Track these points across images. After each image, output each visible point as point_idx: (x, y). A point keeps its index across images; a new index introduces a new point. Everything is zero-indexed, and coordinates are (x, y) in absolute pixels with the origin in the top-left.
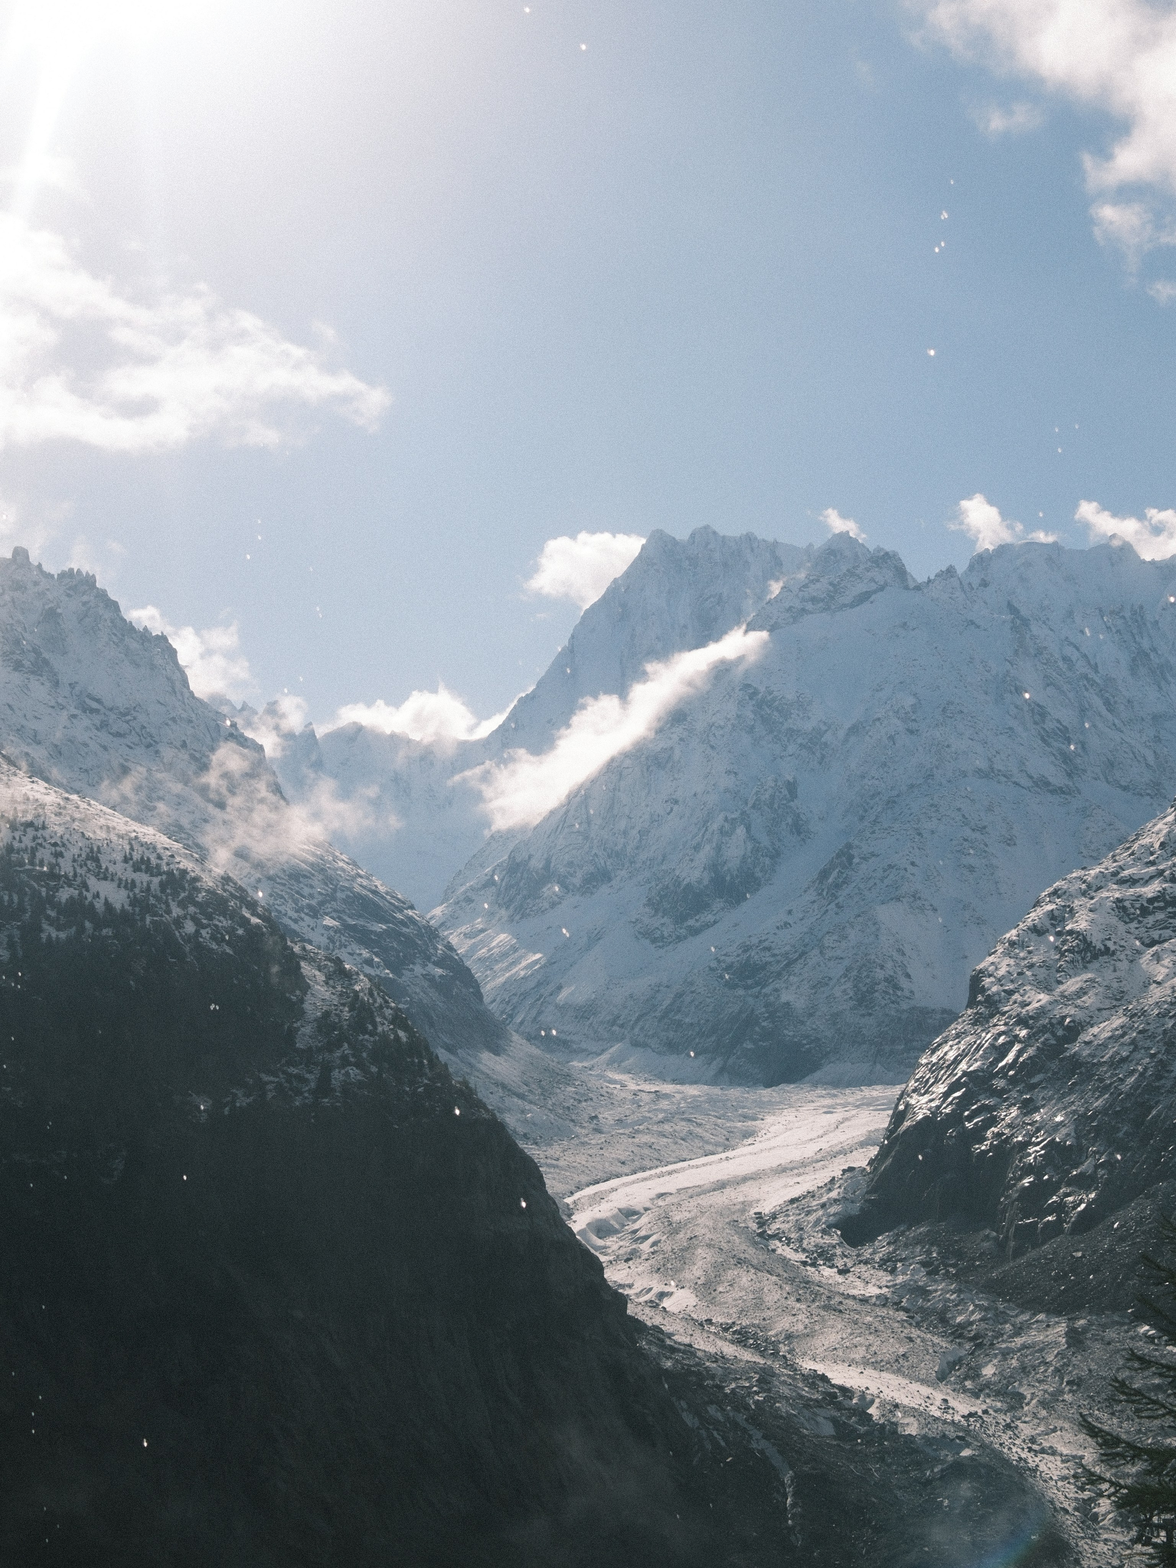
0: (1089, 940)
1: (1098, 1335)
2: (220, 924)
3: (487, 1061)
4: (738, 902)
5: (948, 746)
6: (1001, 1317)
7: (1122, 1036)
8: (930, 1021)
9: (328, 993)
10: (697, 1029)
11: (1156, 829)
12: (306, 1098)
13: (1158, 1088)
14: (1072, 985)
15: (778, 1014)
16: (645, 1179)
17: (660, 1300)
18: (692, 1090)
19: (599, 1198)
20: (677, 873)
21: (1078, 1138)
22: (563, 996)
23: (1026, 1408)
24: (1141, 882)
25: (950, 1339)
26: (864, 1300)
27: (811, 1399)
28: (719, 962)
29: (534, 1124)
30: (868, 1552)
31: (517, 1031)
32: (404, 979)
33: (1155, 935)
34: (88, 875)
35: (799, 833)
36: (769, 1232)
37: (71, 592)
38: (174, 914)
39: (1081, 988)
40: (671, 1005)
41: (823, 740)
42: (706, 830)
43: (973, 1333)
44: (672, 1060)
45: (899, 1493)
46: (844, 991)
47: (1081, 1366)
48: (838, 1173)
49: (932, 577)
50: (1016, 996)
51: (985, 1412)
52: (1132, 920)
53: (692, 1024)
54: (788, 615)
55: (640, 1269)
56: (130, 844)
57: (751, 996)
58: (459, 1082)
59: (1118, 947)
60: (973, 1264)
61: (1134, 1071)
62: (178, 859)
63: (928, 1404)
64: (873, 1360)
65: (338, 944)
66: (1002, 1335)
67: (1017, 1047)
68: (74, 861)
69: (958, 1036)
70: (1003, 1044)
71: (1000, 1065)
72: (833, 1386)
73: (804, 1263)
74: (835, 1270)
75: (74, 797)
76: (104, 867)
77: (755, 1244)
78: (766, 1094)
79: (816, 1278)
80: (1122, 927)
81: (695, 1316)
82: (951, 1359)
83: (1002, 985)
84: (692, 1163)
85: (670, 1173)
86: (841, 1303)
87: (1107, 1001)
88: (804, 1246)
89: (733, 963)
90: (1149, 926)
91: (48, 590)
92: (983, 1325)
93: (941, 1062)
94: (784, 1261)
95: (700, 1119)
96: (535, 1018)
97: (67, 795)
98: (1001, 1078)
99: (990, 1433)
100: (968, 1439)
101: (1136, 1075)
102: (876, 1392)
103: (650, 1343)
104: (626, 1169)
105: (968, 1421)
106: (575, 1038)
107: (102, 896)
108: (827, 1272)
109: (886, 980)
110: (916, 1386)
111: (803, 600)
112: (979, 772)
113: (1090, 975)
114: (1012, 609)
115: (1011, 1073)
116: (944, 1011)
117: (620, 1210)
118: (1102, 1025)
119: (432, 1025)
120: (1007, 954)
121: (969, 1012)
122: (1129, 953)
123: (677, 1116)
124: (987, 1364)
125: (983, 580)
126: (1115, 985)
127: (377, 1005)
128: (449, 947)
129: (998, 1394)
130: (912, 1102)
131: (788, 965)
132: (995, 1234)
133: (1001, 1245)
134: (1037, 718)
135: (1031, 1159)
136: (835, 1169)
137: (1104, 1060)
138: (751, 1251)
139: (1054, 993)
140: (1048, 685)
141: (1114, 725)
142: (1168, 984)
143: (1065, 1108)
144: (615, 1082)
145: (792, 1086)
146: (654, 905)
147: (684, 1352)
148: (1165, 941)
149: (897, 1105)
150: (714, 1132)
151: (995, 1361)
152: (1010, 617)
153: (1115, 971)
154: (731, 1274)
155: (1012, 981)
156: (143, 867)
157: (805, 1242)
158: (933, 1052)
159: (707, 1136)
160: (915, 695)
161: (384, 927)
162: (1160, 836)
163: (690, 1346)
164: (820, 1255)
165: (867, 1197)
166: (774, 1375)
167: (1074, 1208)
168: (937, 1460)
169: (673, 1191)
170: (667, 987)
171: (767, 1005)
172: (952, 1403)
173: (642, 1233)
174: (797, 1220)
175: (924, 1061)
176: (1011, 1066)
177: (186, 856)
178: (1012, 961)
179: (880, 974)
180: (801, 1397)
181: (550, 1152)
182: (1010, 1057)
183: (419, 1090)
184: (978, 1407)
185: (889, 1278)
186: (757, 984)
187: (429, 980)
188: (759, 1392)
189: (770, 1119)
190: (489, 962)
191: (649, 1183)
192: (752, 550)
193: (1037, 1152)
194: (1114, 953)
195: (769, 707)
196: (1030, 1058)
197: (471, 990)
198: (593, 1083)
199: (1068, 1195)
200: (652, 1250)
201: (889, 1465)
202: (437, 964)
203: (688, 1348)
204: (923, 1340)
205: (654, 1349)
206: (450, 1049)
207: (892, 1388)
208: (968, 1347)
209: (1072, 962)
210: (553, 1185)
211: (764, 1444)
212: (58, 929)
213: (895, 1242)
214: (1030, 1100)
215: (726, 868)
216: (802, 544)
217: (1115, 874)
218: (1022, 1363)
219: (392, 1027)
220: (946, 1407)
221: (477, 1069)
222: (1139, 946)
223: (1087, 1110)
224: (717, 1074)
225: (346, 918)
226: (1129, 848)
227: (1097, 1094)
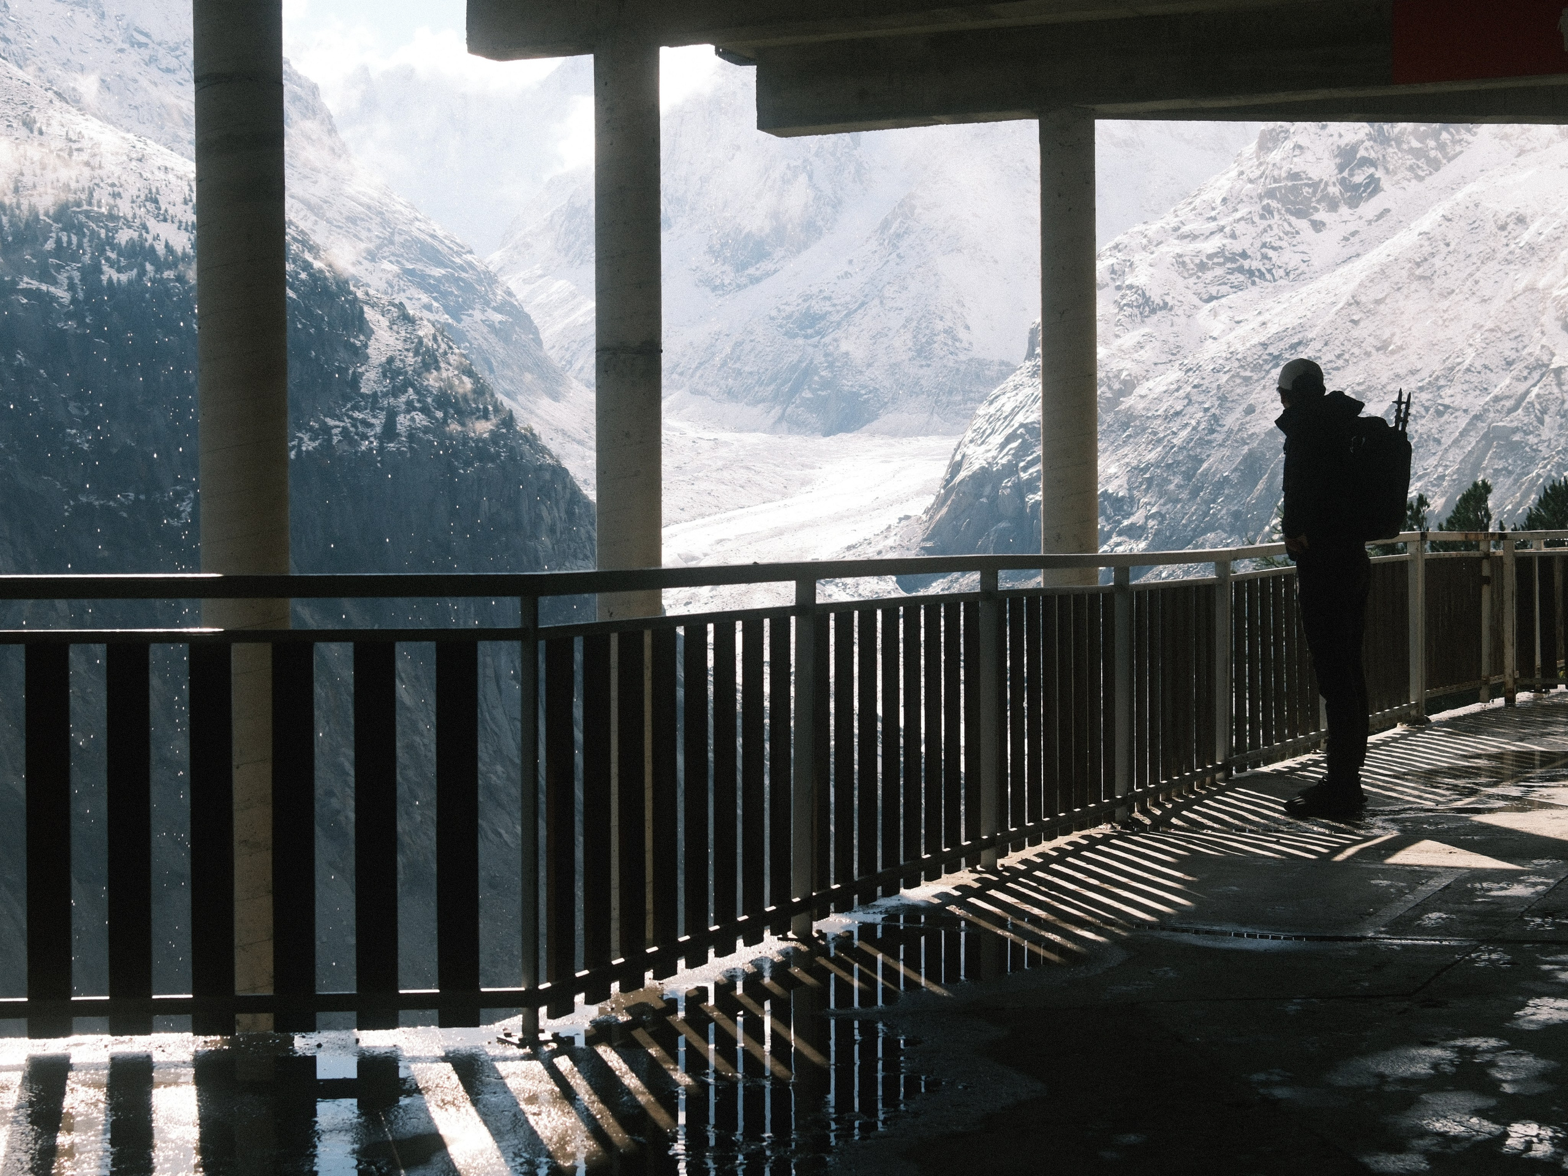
0: (1148, 295)
3: (546, 406)
4: (799, 252)
7: (1177, 390)
8: (986, 372)
9: (392, 339)
10: (756, 377)
11: (1218, 184)
12: (372, 442)
13: (1209, 442)
14: (1129, 339)
15: (837, 364)
16: (706, 525)
18: (751, 439)
20: (738, 221)
21: (1131, 489)
24: (1202, 238)
28: (779, 310)
31: (576, 378)
32: (464, 324)
33: (1213, 290)
34: (147, 216)
35: (862, 182)
39: (1139, 343)
40: (732, 353)
42: (768, 177)
44: (732, 409)
46: (904, 341)
48: (894, 521)
52: (1191, 275)
53: (751, 373)
56: (189, 185)
57: (811, 345)
58: (525, 429)
59: (1176, 302)
61: (1188, 424)
65: (398, 288)
68: (133, 202)
69: (1016, 388)
75: (131, 136)
76: (163, 208)
78: (824, 442)
80: (1181, 283)
84: (751, 510)
85: (729, 520)
87: (1164, 356)
88: (860, 591)
89: (793, 312)
90: (1207, 281)
93: (999, 413)
95: (759, 467)
97: (123, 135)
101: (1189, 429)
104: (684, 515)
107: (162, 237)
109: (945, 331)
113: (1146, 330)
116: (1002, 363)
117: (679, 554)
118: (1158, 379)
119: (491, 371)
121: (1028, 363)
122: (1186, 308)
123: (736, 464)
126: (1172, 339)
127: (441, 351)
128: (509, 293)
130: (969, 452)
131: (846, 316)
136: (891, 517)
137: (1159, 413)
139: (1112, 347)
142: (1223, 340)
143: (1118, 460)
144: (674, 429)
145: (850, 435)
146: (716, 253)
148: (1224, 297)
149: (954, 456)
150: (772, 479)
153: (1172, 325)
157: (861, 588)
158: (991, 403)
159: (765, 483)
161: (442, 271)
162: (1222, 191)
165: (923, 544)
169: (733, 537)
170: (727, 335)
171: (826, 355)
175: (981, 412)
179: (939, 326)
183: (483, 435)
186: (818, 333)
187: (489, 326)
189: (827, 467)
190: (547, 308)
191: (709, 529)
194: (1172, 308)
197: (531, 336)
199: (1118, 544)
200: (711, 593)
202: (496, 309)
206: (513, 396)
209: (1131, 316)
212: (119, 271)
215: (787, 216)
217: (1176, 229)
219: (457, 373)
221: (537, 416)
222: (1196, 301)
223: (1140, 461)
224: (775, 423)
225: (405, 262)
226: (1190, 203)
227: (1151, 446)
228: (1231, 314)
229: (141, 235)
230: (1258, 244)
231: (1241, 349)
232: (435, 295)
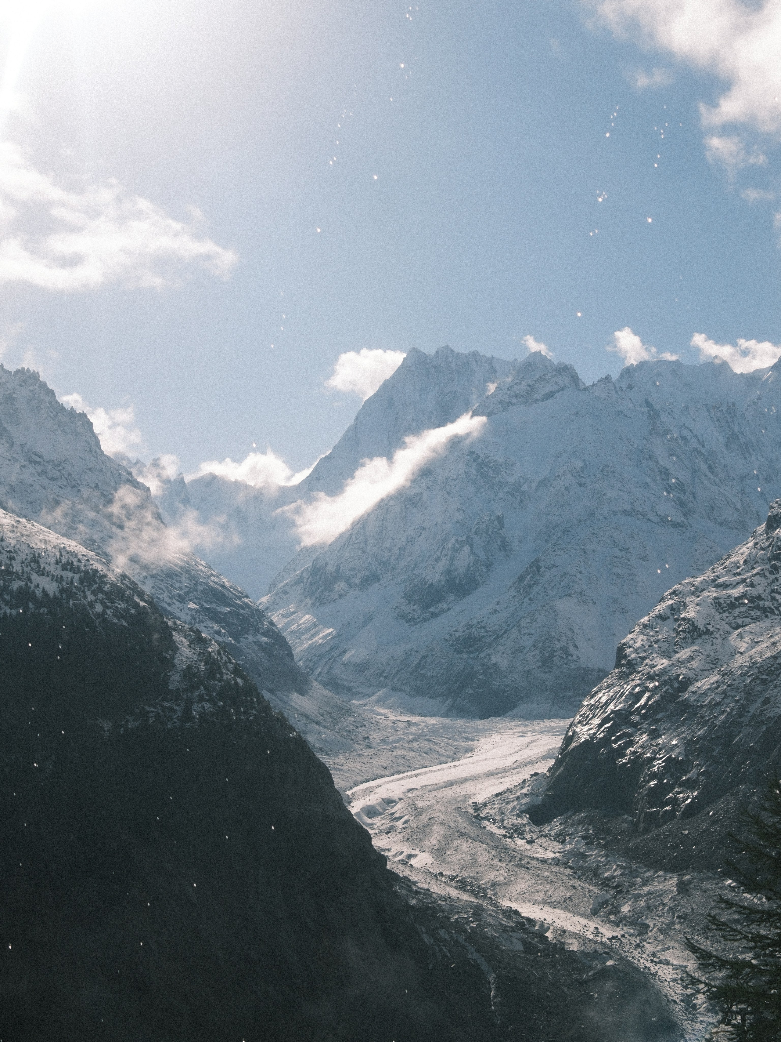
0: (696, 624)
1: (698, 886)
2: (119, 606)
3: (296, 699)
4: (464, 596)
5: (604, 495)
6: (634, 874)
7: (717, 688)
8: (590, 677)
9: (191, 653)
10: (436, 680)
11: (741, 551)
12: (175, 722)
13: (740, 723)
14: (684, 654)
15: (489, 671)
16: (400, 779)
17: (408, 859)
18: (432, 721)
19: (369, 791)
20: (424, 576)
21: (686, 755)
22: (347, 656)
23: (650, 934)
24: (731, 586)
25: (601, 887)
26: (544, 861)
27: (508, 926)
28: (451, 635)
29: (327, 742)
30: (544, 1028)
31: (316, 680)
32: (241, 644)
33: (740, 621)
34: (31, 572)
35: (505, 551)
36: (482, 815)
37: (23, 384)
38: (89, 599)
39: (690, 656)
40: (419, 663)
41: (522, 489)
42: (444, 548)
43: (615, 884)
44: (419, 701)
45: (565, 989)
46: (534, 656)
47: (686, 906)
48: (528, 777)
49: (596, 382)
50: (647, 661)
51: (623, 936)
52: (724, 612)
53: (432, 677)
54: (500, 406)
55: (396, 839)
56: (60, 552)
57: (472, 658)
58: (278, 714)
59: (714, 629)
60: (616, 838)
61: (725, 711)
62: (91, 562)
63: (585, 930)
64: (549, 901)
65: (197, 620)
66: (635, 885)
67: (647, 695)
68: (23, 563)
69: (608, 686)
70: (638, 692)
71: (636, 706)
72: (523, 918)
73: (505, 836)
74: (525, 841)
75: (23, 520)
76: (42, 566)
77: (472, 823)
78: (480, 723)
79: (512, 846)
80: (718, 616)
81: (432, 871)
82: (601, 901)
83: (638, 654)
84: (431, 769)
86: (528, 863)
87: (707, 665)
88: (505, 825)
89: (460, 636)
90: (735, 615)
91: (7, 382)
92: (622, 878)
93: (597, 704)
94: (491, 834)
95: (437, 739)
96: (329, 671)
97: (18, 519)
98: (637, 715)
99: (626, 950)
100: (612, 954)
101: (726, 714)
102: (551, 922)
103: (401, 888)
104: (387, 772)
105: (611, 942)
106: (354, 685)
107: (41, 587)
108: (519, 842)
109: (561, 649)
110: (577, 918)
111: (510, 396)
112: (624, 512)
113: (696, 648)
114: (649, 405)
115: (643, 711)
116: (600, 670)
117: (383, 799)
118: (704, 681)
119: (260, 675)
120: (641, 633)
121: (616, 671)
122: (722, 633)
123: (421, 738)
124: (624, 904)
125: (629, 385)
126: (712, 654)
127: (223, 661)
128: (272, 623)
129: (631, 924)
130: (578, 730)
131: (496, 638)
132: (631, 818)
133: (635, 825)
134: (664, 477)
135: (655, 769)
136: (526, 774)
137: (705, 704)
138: (470, 827)
139: (672, 659)
140: (672, 455)
141: (714, 482)
142: (747, 654)
143: (678, 736)
144: (380, 714)
145: (498, 719)
146: (409, 598)
147: (424, 894)
148: (747, 625)
149: (567, 732)
150: (446, 748)
151: (630, 902)
152: (647, 410)
153: (712, 645)
154: (455, 843)
155: (645, 651)
156: (69, 567)
157: (505, 822)
158: (592, 697)
159: (442, 751)
160: (584, 460)
161: (229, 610)
162: (743, 556)
163: (428, 890)
164: (515, 831)
165: (547, 793)
166: (483, 910)
167: (684, 801)
168: (591, 968)
169: (418, 787)
170: (417, 652)
171: (483, 665)
172: (601, 930)
173: (397, 815)
174: (500, 808)
175: (585, 703)
176: (643, 707)
177: (97, 561)
178: (645, 638)
179: (557, 645)
180: (501, 925)
181: (337, 761)
182: (643, 701)
183: (251, 718)
184: (618, 933)
185: (560, 847)
186: (476, 650)
187: (258, 645)
188: (474, 921)
189: (483, 740)
190: (298, 634)
191: (402, 782)
192: (477, 361)
193: (660, 764)
194: (712, 633)
195: (486, 466)
196: (655, 702)
197: (286, 652)
198: (366, 715)
199: (680, 793)
200: (404, 826)
201: (559, 971)
202: (263, 634)
203: (426, 892)
204: (582, 888)
205: (404, 892)
206: (271, 691)
207: (561, 919)
208: (612, 893)
209: (685, 638)
210: (339, 782)
211: (476, 956)
212: (11, 608)
213: (565, 822)
214: (655, 730)
215: (456, 573)
216: (511, 359)
217: (714, 581)
218: (648, 904)
219: (233, 676)
220: (597, 932)
221: (289, 705)
222: (728, 629)
223: (693, 736)
224: (447, 710)
225: (203, 603)
226: (723, 564)
227: (700, 726)
228: (752, 637)
229: (26, 585)
230: (769, 590)
231: (759, 660)
232: (223, 624)
